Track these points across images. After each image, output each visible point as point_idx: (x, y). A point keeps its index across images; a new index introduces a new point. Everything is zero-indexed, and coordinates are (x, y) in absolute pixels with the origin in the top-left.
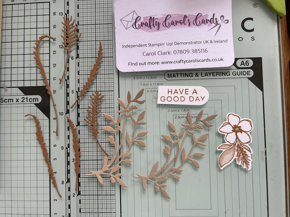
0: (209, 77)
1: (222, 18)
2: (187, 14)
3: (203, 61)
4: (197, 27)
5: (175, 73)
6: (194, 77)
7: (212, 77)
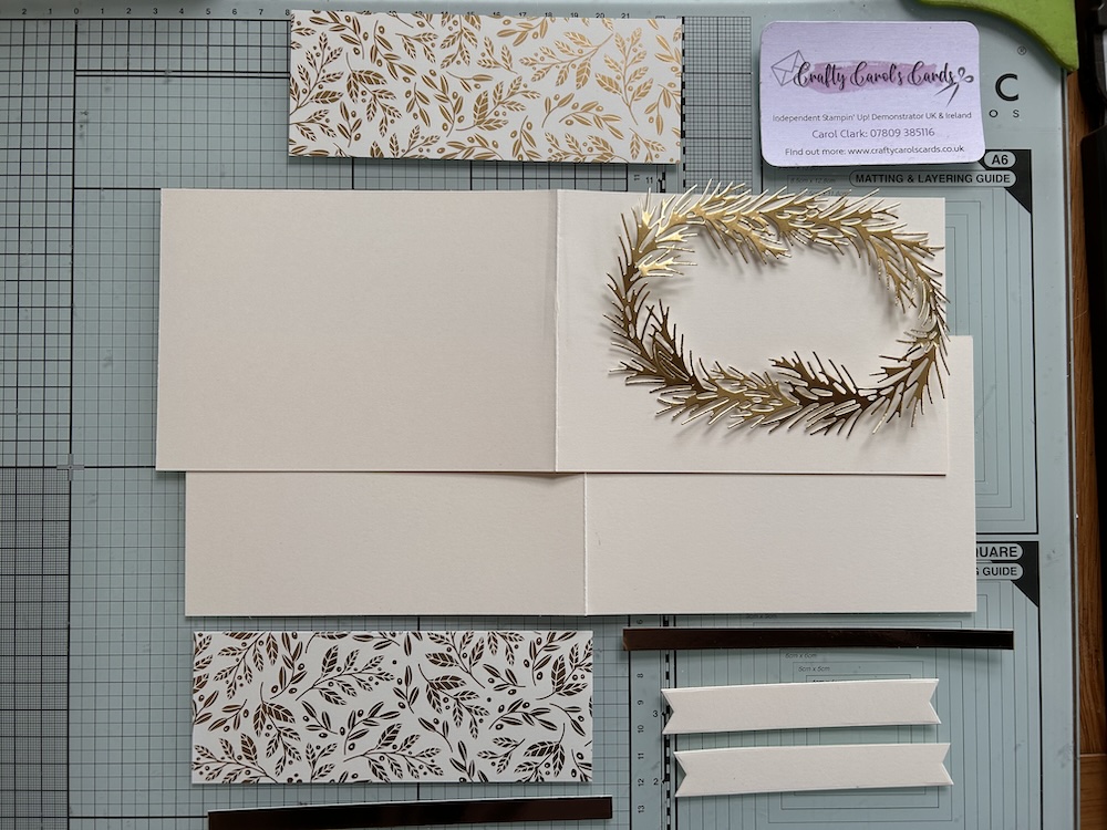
0: (933, 184)
1: (961, 72)
2: (897, 62)
3: (926, 150)
4: (914, 88)
5: (871, 173)
6: (905, 183)
7: (938, 183)
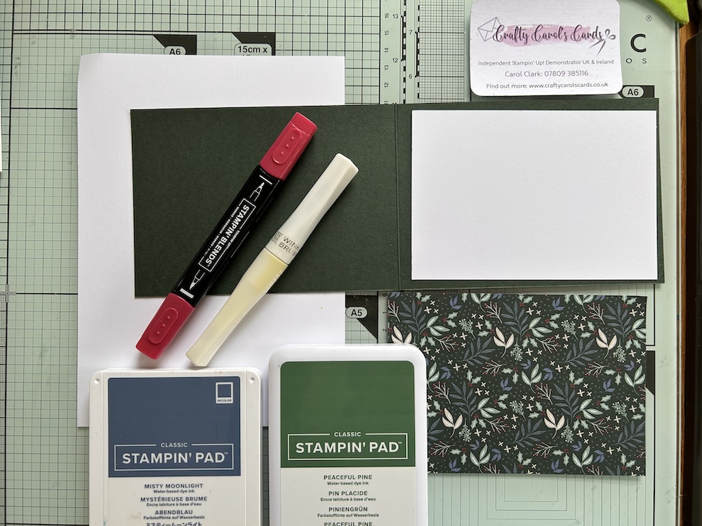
3: (582, 86)
4: (575, 43)
